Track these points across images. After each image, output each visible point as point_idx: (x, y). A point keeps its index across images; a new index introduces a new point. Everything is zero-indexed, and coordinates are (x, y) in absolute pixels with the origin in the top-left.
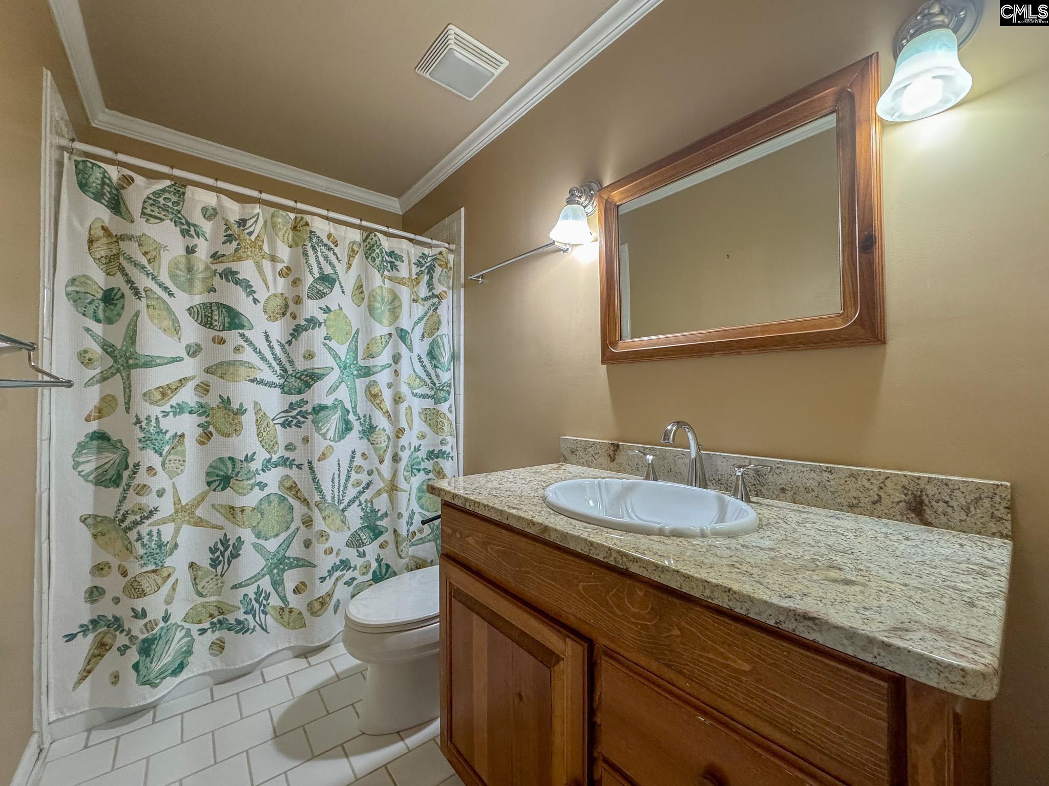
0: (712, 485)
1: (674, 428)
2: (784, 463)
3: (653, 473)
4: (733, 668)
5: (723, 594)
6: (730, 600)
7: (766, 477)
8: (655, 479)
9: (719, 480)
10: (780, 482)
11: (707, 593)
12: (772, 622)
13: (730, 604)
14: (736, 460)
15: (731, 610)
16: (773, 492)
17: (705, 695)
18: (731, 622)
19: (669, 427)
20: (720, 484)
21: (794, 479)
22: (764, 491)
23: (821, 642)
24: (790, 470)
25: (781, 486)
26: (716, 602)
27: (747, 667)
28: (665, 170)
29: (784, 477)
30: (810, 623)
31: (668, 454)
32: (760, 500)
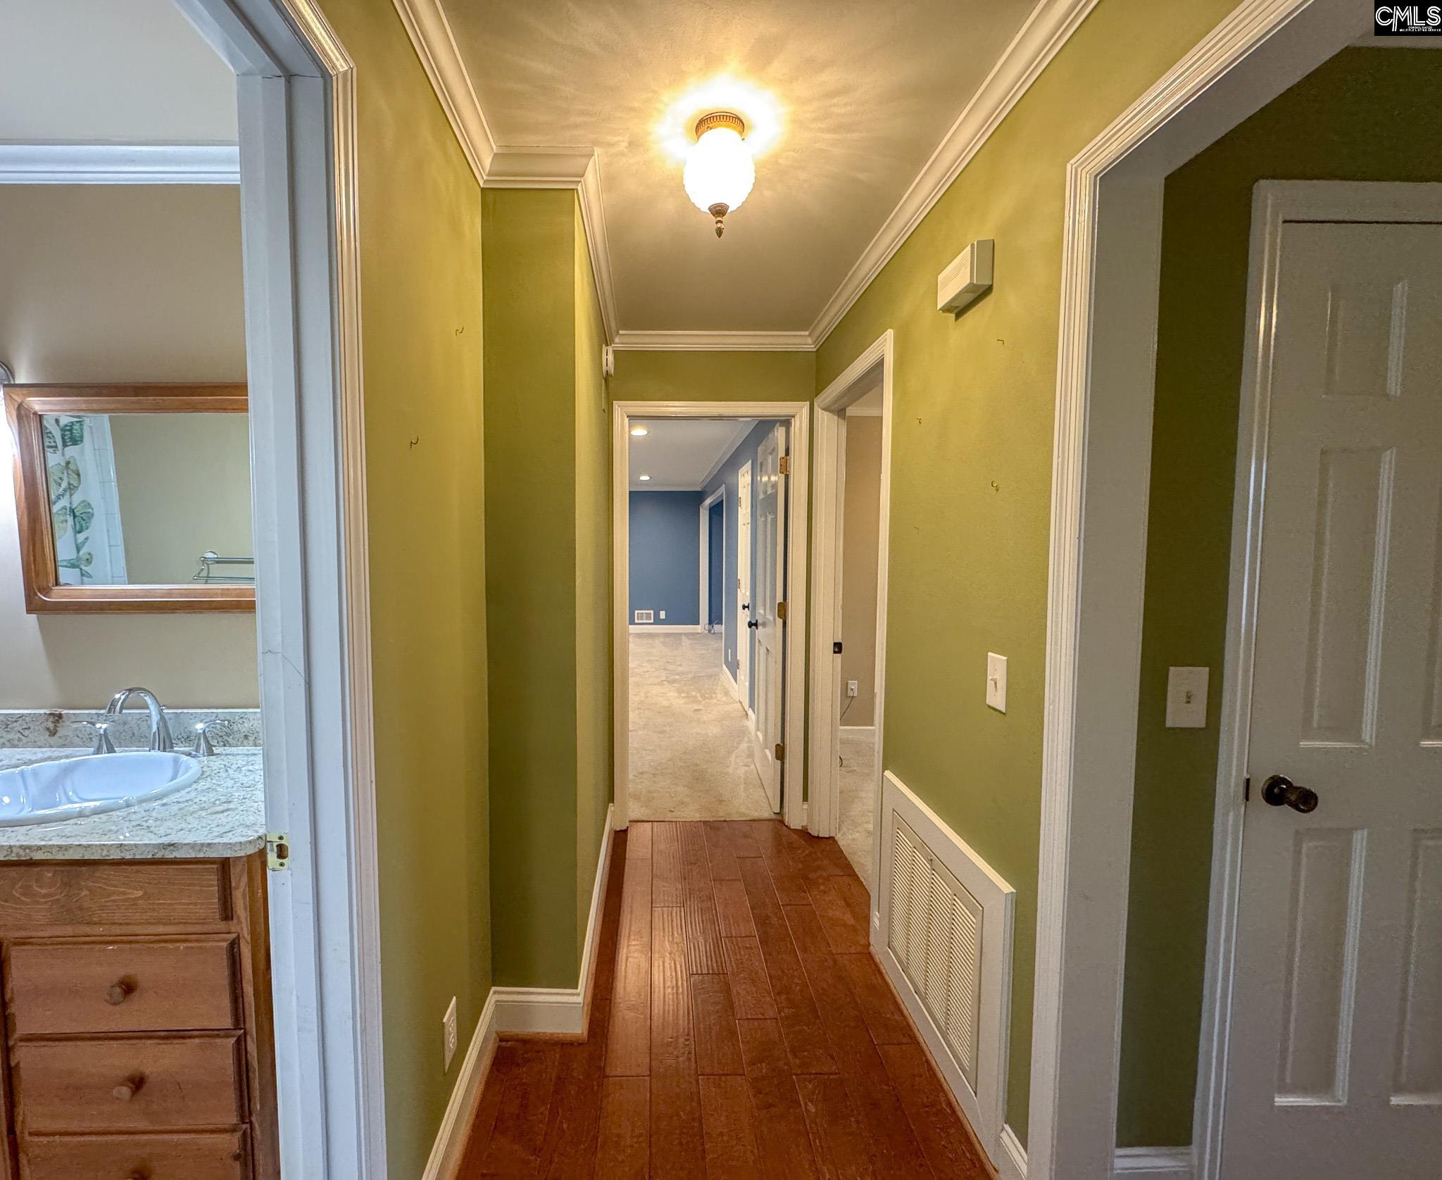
0: (181, 744)
1: (123, 697)
2: (245, 713)
3: (107, 744)
4: (132, 899)
5: (117, 850)
6: (122, 852)
7: (231, 728)
8: (111, 750)
9: (188, 737)
10: (244, 730)
11: (105, 853)
12: (150, 856)
13: (122, 854)
14: (203, 715)
15: (123, 858)
16: (238, 740)
17: (117, 930)
18: (127, 867)
19: (117, 696)
20: (190, 741)
21: (255, 726)
22: (230, 740)
23: (178, 856)
24: (251, 719)
25: (244, 734)
26: (111, 857)
27: (140, 893)
28: (94, 400)
29: (246, 725)
30: (172, 848)
31: (130, 718)
32: (228, 750)
